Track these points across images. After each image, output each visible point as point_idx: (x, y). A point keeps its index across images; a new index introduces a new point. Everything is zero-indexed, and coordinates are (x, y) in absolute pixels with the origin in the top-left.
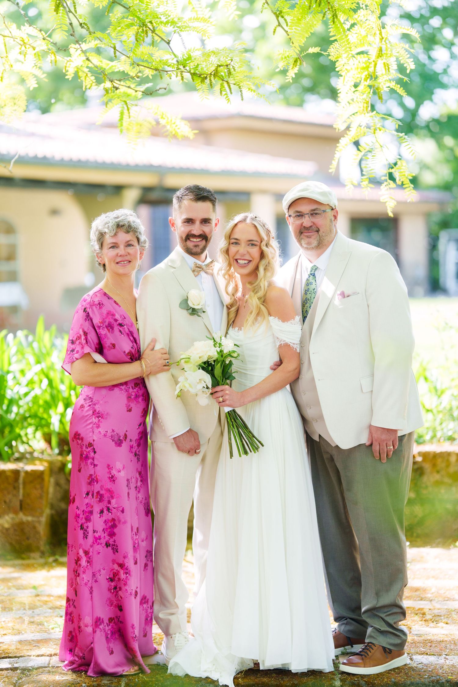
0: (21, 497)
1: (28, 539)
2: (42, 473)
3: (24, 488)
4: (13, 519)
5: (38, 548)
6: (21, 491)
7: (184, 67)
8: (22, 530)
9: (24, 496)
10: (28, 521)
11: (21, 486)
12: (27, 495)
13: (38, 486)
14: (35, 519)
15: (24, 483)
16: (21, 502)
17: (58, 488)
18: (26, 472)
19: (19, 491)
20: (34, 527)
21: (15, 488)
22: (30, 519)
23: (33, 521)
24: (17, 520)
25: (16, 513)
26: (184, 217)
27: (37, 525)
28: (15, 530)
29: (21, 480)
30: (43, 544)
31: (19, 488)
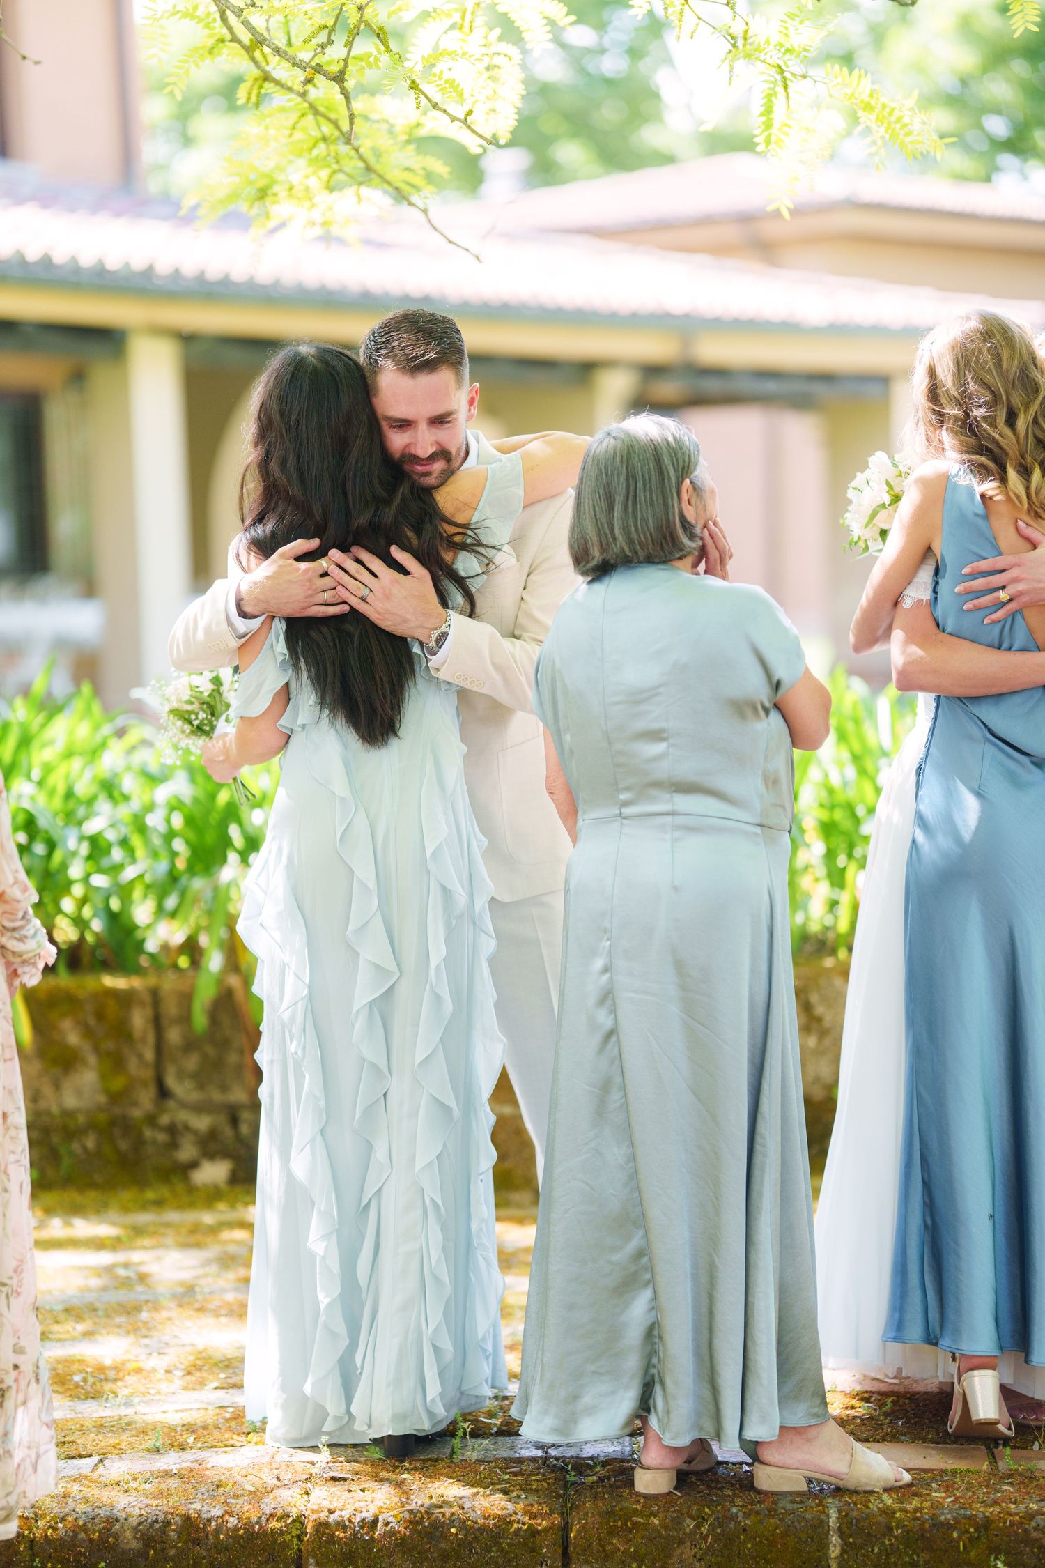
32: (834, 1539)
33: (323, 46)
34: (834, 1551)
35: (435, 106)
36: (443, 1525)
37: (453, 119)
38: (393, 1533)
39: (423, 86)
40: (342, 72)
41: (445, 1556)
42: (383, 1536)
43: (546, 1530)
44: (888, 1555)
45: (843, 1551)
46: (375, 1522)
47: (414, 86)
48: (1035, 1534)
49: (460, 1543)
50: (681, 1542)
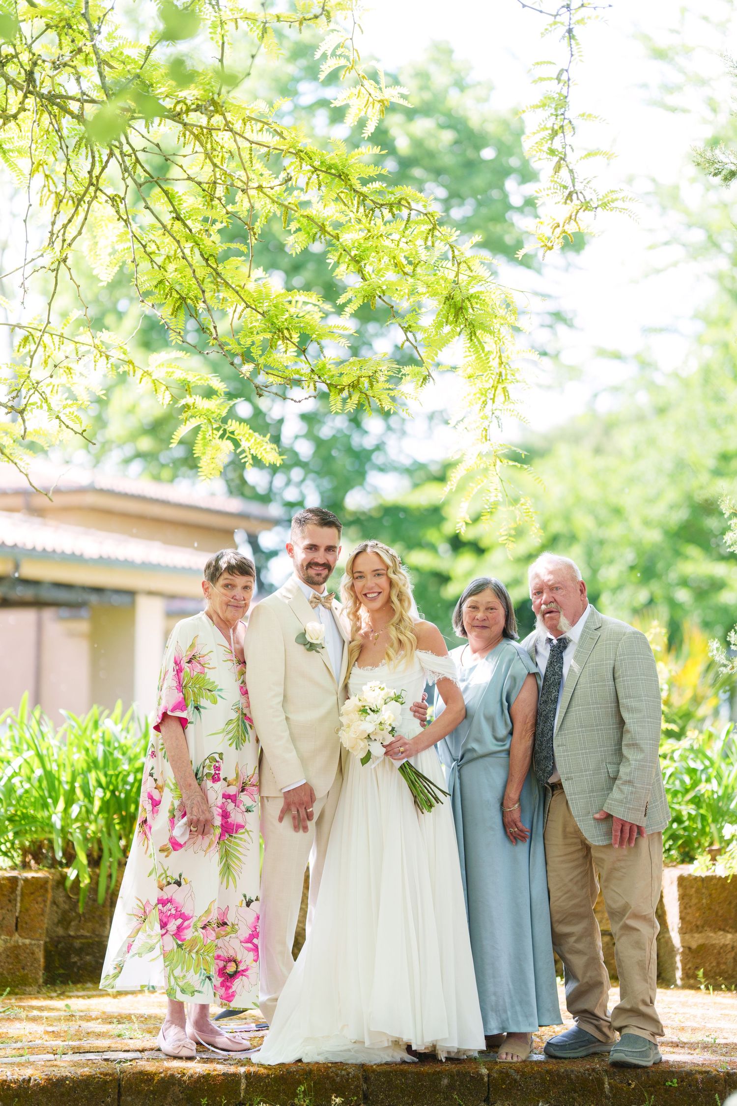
0: (17, 914)
1: (23, 969)
2: (45, 881)
3: (22, 900)
4: (5, 941)
5: (36, 980)
6: (19, 904)
7: (319, 377)
8: (17, 957)
9: (20, 912)
10: (24, 944)
11: (19, 899)
12: (25, 910)
13: (40, 899)
14: (33, 942)
15: (22, 895)
16: (17, 918)
17: (55, 908)
18: (26, 880)
19: (16, 905)
20: (33, 953)
21: (10, 901)
22: (27, 941)
23: (30, 944)
24: (12, 943)
25: (10, 934)
26: (307, 542)
27: (37, 950)
28: (8, 956)
29: (18, 892)
30: (41, 975)
31: (15, 900)
32: (243, 1081)
33: (14, 398)
34: (243, 1086)
35: (67, 427)
36: (62, 1080)
37: (76, 433)
38: (38, 1084)
39: (63, 418)
40: (24, 410)
41: (62, 1095)
42: (34, 1086)
43: (111, 1081)
44: (267, 1087)
45: (247, 1086)
46: (30, 1079)
47: (58, 417)
48: (331, 1075)
49: (71, 1088)
50: (174, 1084)
